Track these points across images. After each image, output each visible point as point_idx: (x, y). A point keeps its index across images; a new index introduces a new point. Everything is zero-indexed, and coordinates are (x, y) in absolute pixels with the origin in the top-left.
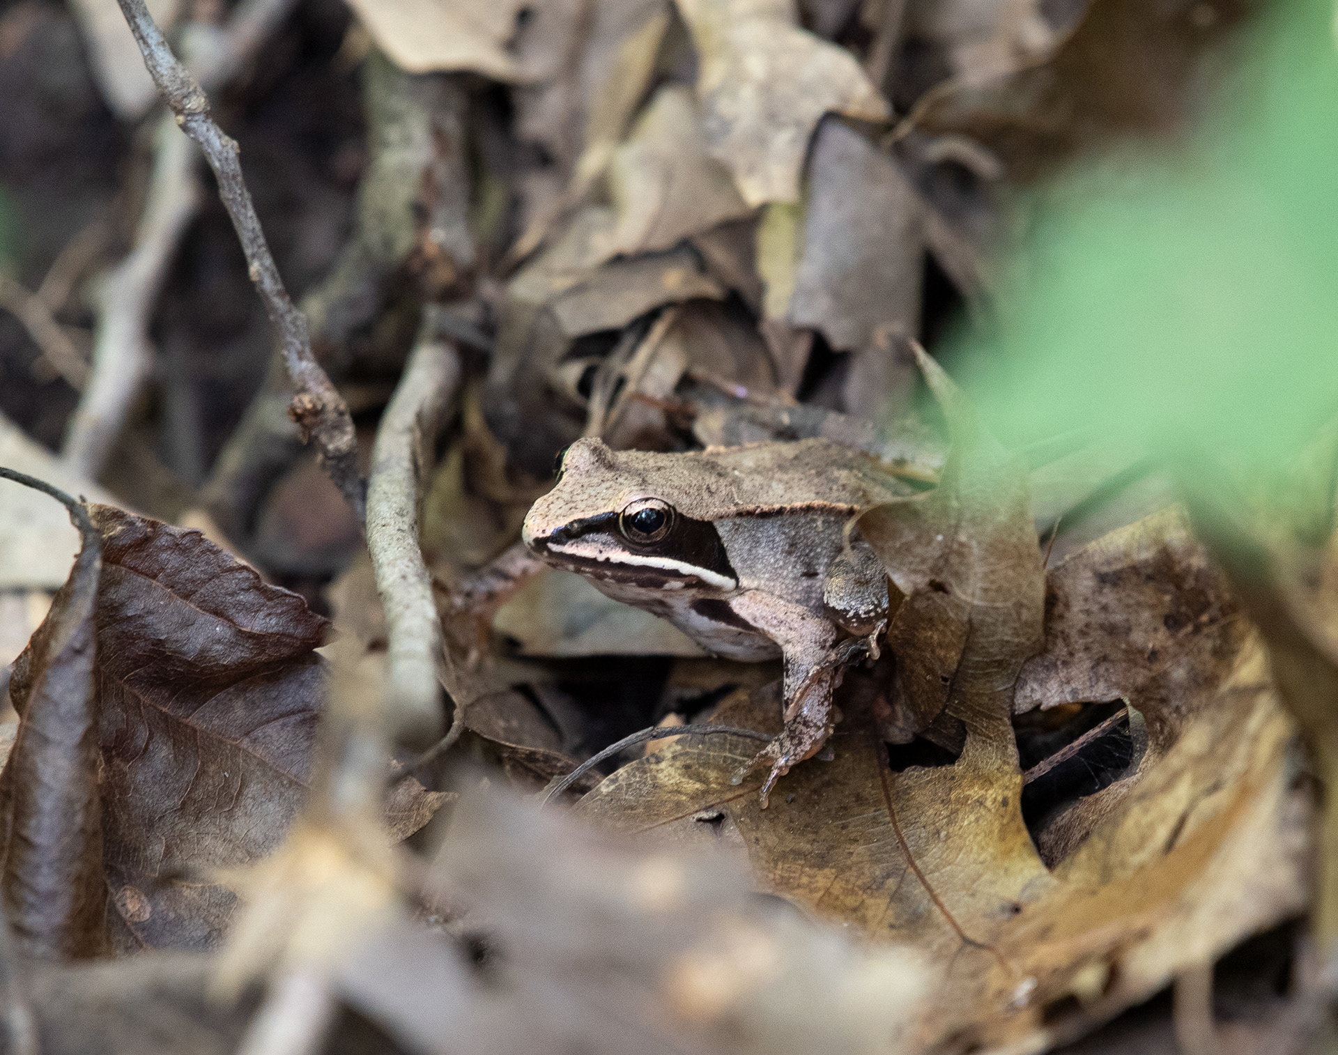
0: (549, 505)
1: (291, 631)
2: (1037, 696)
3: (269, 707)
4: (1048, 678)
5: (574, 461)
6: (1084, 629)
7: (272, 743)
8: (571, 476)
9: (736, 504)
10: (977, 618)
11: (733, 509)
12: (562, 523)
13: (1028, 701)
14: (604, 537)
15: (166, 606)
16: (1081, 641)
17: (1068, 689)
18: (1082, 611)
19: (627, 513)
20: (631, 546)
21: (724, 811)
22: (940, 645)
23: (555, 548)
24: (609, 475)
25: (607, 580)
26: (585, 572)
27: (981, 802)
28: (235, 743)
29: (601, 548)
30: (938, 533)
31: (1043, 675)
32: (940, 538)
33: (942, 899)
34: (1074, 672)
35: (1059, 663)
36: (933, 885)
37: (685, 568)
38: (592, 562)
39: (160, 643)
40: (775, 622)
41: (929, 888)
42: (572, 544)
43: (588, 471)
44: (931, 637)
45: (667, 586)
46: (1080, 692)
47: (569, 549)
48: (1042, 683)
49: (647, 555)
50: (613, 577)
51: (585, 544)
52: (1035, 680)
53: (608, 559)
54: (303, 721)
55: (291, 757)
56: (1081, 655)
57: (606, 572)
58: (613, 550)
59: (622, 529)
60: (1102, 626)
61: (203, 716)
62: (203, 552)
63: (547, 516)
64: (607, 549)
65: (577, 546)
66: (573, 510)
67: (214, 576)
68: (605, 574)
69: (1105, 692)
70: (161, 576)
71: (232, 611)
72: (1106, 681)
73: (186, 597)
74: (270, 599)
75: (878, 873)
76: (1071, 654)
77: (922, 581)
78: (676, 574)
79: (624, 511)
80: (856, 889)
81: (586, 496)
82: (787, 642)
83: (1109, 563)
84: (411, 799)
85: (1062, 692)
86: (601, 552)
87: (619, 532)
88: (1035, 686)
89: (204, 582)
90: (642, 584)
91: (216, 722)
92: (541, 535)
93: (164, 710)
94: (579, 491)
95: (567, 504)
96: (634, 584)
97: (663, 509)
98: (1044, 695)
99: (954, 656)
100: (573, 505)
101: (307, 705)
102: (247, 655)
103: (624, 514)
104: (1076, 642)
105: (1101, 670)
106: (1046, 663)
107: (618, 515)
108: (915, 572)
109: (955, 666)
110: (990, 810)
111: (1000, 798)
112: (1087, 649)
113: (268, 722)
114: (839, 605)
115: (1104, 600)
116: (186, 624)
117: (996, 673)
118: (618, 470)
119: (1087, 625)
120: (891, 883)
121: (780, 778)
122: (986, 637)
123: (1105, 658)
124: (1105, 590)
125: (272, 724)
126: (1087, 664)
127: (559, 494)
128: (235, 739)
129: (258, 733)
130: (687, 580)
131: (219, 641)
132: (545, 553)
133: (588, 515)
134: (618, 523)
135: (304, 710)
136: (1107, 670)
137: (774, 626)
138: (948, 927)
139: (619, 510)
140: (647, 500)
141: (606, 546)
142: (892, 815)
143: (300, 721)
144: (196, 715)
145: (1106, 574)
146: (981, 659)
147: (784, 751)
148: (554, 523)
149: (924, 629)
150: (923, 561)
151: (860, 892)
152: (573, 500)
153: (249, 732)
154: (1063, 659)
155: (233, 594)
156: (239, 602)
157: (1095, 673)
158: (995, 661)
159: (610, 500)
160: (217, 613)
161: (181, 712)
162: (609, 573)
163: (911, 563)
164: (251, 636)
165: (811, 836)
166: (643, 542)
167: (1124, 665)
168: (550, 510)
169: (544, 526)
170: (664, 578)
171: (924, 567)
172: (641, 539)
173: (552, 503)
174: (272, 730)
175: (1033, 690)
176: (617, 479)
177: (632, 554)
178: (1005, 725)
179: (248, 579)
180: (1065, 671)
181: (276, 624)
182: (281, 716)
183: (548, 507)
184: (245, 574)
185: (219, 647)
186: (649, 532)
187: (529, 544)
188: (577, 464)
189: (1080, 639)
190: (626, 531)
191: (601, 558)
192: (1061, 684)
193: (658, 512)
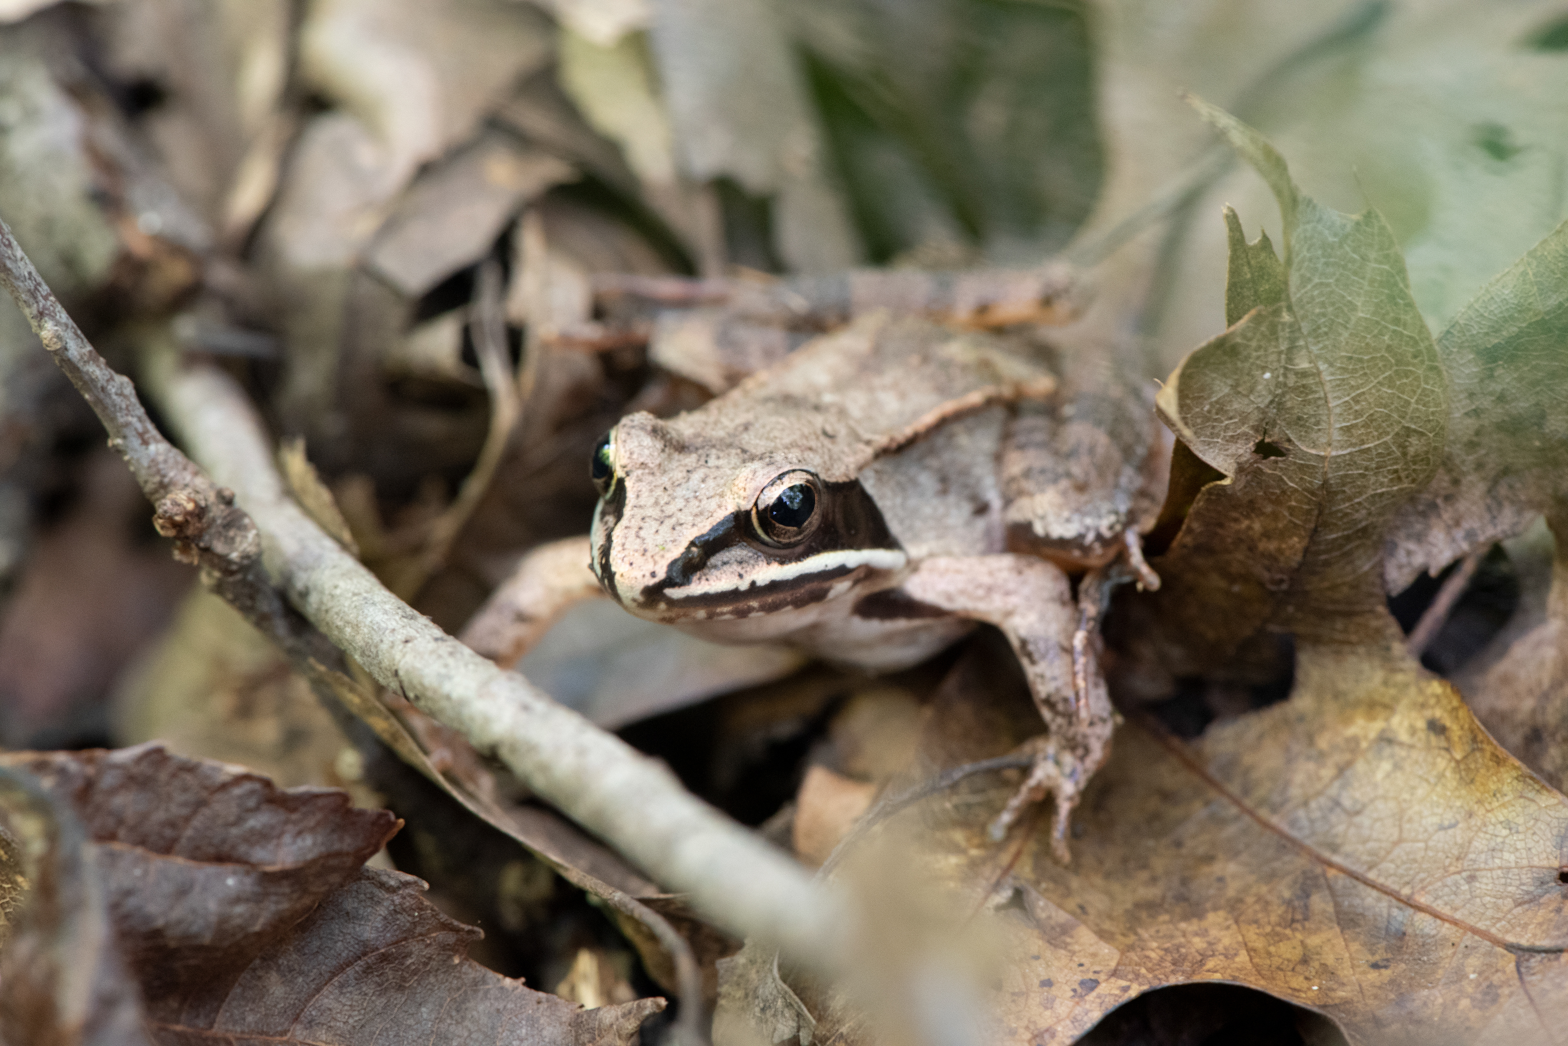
0: (637, 532)
1: (337, 846)
2: (1419, 560)
3: (314, 967)
4: (1428, 527)
5: (635, 456)
6: (1475, 439)
7: (335, 1019)
8: (639, 480)
9: (868, 443)
10: (1333, 477)
11: (869, 451)
12: (677, 552)
13: (1406, 571)
14: (737, 552)
15: (146, 873)
16: (1471, 458)
17: (1459, 534)
18: (1467, 414)
19: (761, 506)
20: (777, 552)
21: (1018, 884)
22: (1267, 535)
23: (675, 593)
24: (690, 460)
25: (753, 615)
26: (722, 614)
27: (1386, 740)
28: (285, 1038)
29: (739, 569)
30: (1264, 369)
31: (1418, 527)
32: (1267, 375)
33: (1422, 899)
34: (1462, 505)
35: (1439, 501)
36: (1391, 884)
37: (850, 558)
38: (733, 595)
39: (157, 933)
40: (981, 592)
41: (1385, 891)
42: (699, 579)
43: (660, 465)
44: (1249, 528)
45: (831, 594)
46: (1479, 532)
47: (697, 587)
48: (1420, 538)
49: (799, 558)
50: (763, 608)
51: (715, 572)
52: (1409, 537)
53: (753, 583)
54: (368, 970)
55: (367, 1029)
56: (1470, 478)
57: (751, 603)
58: (756, 567)
59: (760, 531)
60: (1500, 427)
61: (232, 1015)
62: (174, 776)
63: (645, 551)
64: (748, 569)
65: (707, 580)
66: (678, 528)
67: (201, 803)
68: (749, 607)
69: (1516, 519)
70: (122, 833)
71: (243, 849)
72: (1512, 502)
73: (167, 848)
74: (294, 810)
75: (1287, 894)
76: (1456, 482)
77: (1245, 450)
78: (842, 572)
79: (756, 504)
80: (1278, 929)
81: (680, 503)
82: (1009, 614)
83: (1496, 330)
84: (566, 1028)
85: (1453, 540)
86: (741, 576)
87: (755, 538)
88: (1412, 546)
89: (187, 819)
90: (799, 604)
91: (250, 1018)
92: (651, 582)
93: (179, 1028)
94: (666, 499)
95: (662, 523)
96: (790, 608)
97: (808, 481)
98: (1429, 554)
99: (1296, 543)
100: (673, 521)
101: (365, 944)
102: (285, 905)
103: (757, 508)
104: (1463, 462)
105: (1503, 490)
106: (1421, 508)
107: (748, 513)
108: (1234, 439)
109: (1298, 558)
110: (1411, 747)
111: (1421, 724)
112: (1480, 466)
113: (318, 990)
114: (1068, 531)
115: (1497, 387)
116: (183, 891)
117: (1357, 547)
118: (697, 449)
119: (1478, 433)
120: (1320, 903)
121: (1074, 814)
122: (1350, 499)
123: (1506, 471)
124: (1499, 372)
125: (325, 991)
126: (1481, 487)
127: (640, 513)
128: (284, 1033)
129: (311, 1011)
130: (854, 575)
131: (238, 900)
132: (662, 606)
133: (704, 527)
134: (752, 525)
135: (365, 954)
136: (1511, 487)
137: (981, 599)
138: (1469, 939)
139: (746, 505)
140: (780, 477)
141: (745, 565)
142: (1237, 802)
143: (364, 972)
144: (221, 1018)
145: (1496, 347)
146: (1340, 534)
147: (1068, 770)
148: (663, 556)
149: (1236, 520)
150: (1244, 420)
151: (1288, 932)
152: (668, 513)
153: (298, 1015)
154: (1443, 492)
155: (239, 821)
156: (252, 831)
157: (1494, 498)
158: (1358, 531)
159: (722, 495)
160: (220, 858)
161: (201, 1023)
162: (754, 604)
163: (1227, 428)
164: (284, 875)
165: (1144, 875)
166: (793, 540)
167: (1535, 471)
168: (644, 540)
169: (650, 567)
170: (826, 585)
171: (1245, 429)
172: (789, 538)
173: (640, 528)
174: (328, 999)
175: (1409, 553)
176: (706, 462)
177: (782, 563)
178: (1378, 616)
179: (252, 792)
180: (1450, 509)
181: (314, 844)
182: (334, 974)
183: (638, 536)
184: (247, 786)
185: (239, 909)
186: (799, 524)
187: (634, 600)
188: (642, 460)
189: (1468, 454)
190: (767, 533)
191: (744, 586)
192: (1449, 529)
193: (803, 489)
